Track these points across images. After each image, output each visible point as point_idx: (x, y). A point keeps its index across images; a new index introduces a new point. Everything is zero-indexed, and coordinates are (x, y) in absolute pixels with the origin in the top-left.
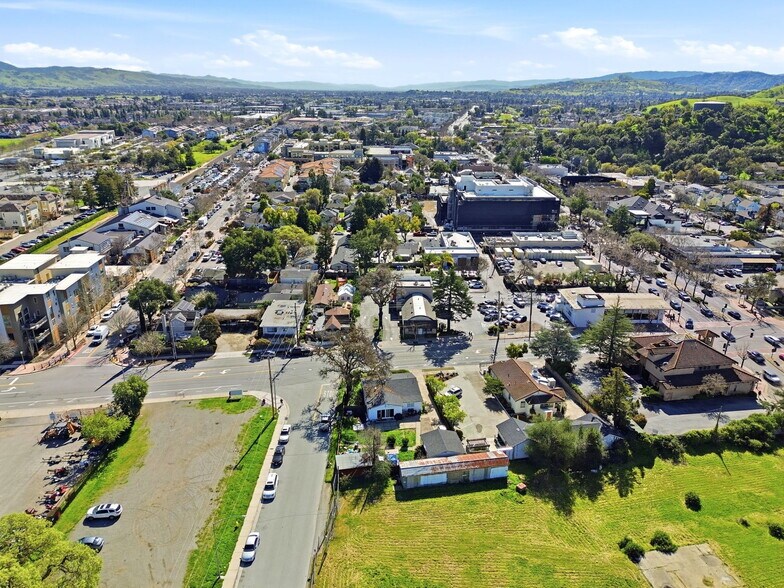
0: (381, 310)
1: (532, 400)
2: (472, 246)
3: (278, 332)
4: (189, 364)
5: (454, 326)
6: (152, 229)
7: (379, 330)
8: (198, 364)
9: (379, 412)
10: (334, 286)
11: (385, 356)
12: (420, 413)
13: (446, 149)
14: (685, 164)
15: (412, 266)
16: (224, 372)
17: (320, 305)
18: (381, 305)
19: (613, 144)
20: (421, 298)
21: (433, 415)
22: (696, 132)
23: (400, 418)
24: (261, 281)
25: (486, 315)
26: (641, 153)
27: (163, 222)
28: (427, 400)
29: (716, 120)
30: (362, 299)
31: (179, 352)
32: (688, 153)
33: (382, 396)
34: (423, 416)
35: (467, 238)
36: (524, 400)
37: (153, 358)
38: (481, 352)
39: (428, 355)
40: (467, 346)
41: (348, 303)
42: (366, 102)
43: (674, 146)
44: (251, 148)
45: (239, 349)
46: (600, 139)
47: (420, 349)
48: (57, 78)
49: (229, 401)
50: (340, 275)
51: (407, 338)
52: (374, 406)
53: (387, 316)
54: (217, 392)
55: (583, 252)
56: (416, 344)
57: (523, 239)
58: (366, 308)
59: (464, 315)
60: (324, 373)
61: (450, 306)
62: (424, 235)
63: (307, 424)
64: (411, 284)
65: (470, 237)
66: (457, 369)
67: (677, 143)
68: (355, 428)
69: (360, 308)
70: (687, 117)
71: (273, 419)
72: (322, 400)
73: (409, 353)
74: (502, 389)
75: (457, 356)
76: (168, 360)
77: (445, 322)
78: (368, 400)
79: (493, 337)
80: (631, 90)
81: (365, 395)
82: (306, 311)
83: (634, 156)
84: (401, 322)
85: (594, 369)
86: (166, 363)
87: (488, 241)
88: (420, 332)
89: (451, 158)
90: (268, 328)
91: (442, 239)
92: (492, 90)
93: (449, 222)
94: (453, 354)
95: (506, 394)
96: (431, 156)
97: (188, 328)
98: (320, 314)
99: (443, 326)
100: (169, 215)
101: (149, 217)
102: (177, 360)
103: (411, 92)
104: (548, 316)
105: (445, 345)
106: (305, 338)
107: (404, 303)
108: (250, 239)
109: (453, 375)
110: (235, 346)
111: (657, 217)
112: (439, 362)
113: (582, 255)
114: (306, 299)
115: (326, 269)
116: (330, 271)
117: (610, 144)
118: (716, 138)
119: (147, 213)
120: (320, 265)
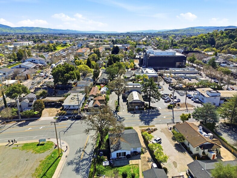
0: (119, 97)
1: (203, 147)
2: (155, 73)
3: (71, 108)
4: (26, 124)
5: (152, 105)
6: (32, 67)
7: (118, 106)
8: (31, 123)
9: (117, 154)
10: (99, 88)
11: (121, 119)
12: (140, 154)
13: (140, 45)
14: (224, 48)
15: (131, 81)
16: (41, 128)
17: (93, 96)
18: (119, 95)
19: (197, 42)
20: (136, 92)
21: (147, 155)
22: (226, 38)
23: (129, 157)
24: (69, 86)
25: (165, 100)
26: (207, 45)
27: (37, 65)
28: (143, 145)
29: (233, 34)
30: (111, 93)
31: (23, 117)
32: (224, 45)
33: (119, 144)
34: (142, 156)
35: (152, 70)
36: (198, 147)
37: (9, 120)
38: (167, 117)
39: (142, 119)
40: (159, 114)
41: (104, 94)
42: (114, 35)
43: (219, 43)
44: (77, 46)
45: (52, 116)
46: (193, 41)
47: (137, 116)
48: (23, 30)
49: (38, 145)
50: (102, 84)
51: (131, 110)
52: (115, 150)
53: (121, 100)
54: (34, 139)
55: (198, 75)
56: (135, 113)
57: (174, 70)
58: (112, 97)
59: (157, 100)
60: (87, 131)
61: (150, 96)
62: (135, 70)
63: (77, 161)
64: (132, 86)
65: (153, 70)
66: (157, 126)
67: (220, 41)
68: (104, 164)
69: (110, 96)
70: (222, 33)
71: (59, 157)
72: (87, 144)
73: (132, 118)
74: (184, 139)
75: (155, 119)
76: (17, 121)
77: (148, 103)
78: (111, 146)
79: (170, 110)
80: (195, 32)
81: (110, 143)
82: (86, 98)
83: (205, 46)
84: (128, 103)
85: (225, 126)
86: (15, 122)
87: (160, 72)
88: (137, 107)
89: (143, 47)
90: (66, 106)
91: (142, 70)
92: (153, 32)
93: (144, 65)
94: (153, 118)
95: (186, 142)
96: (136, 47)
97: (30, 106)
98: (92, 99)
99: (147, 105)
100: (40, 63)
101: (32, 63)
102: (21, 121)
103: (128, 33)
104: (192, 100)
105: (148, 114)
106: (83, 110)
107: (129, 94)
108: (64, 68)
109: (155, 130)
110: (51, 114)
111: (223, 63)
112: (147, 123)
113: (198, 76)
114: (86, 93)
115: (97, 81)
116: (98, 82)
117: (196, 42)
118: (233, 40)
119: (32, 62)
120: (94, 80)
